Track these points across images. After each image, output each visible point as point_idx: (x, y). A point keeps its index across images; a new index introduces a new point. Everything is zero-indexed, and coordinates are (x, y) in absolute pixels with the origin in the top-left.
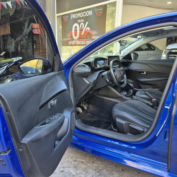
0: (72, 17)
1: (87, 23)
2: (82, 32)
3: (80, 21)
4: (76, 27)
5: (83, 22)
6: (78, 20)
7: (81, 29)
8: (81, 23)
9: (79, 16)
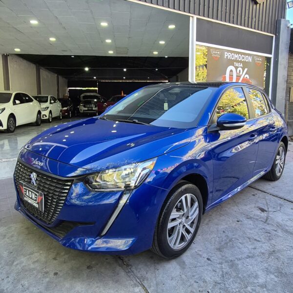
0: (226, 56)
1: (246, 69)
2: (239, 79)
3: (237, 65)
4: (231, 71)
5: (241, 67)
6: (235, 63)
7: (238, 75)
8: (238, 67)
9: (236, 58)
